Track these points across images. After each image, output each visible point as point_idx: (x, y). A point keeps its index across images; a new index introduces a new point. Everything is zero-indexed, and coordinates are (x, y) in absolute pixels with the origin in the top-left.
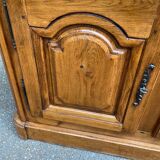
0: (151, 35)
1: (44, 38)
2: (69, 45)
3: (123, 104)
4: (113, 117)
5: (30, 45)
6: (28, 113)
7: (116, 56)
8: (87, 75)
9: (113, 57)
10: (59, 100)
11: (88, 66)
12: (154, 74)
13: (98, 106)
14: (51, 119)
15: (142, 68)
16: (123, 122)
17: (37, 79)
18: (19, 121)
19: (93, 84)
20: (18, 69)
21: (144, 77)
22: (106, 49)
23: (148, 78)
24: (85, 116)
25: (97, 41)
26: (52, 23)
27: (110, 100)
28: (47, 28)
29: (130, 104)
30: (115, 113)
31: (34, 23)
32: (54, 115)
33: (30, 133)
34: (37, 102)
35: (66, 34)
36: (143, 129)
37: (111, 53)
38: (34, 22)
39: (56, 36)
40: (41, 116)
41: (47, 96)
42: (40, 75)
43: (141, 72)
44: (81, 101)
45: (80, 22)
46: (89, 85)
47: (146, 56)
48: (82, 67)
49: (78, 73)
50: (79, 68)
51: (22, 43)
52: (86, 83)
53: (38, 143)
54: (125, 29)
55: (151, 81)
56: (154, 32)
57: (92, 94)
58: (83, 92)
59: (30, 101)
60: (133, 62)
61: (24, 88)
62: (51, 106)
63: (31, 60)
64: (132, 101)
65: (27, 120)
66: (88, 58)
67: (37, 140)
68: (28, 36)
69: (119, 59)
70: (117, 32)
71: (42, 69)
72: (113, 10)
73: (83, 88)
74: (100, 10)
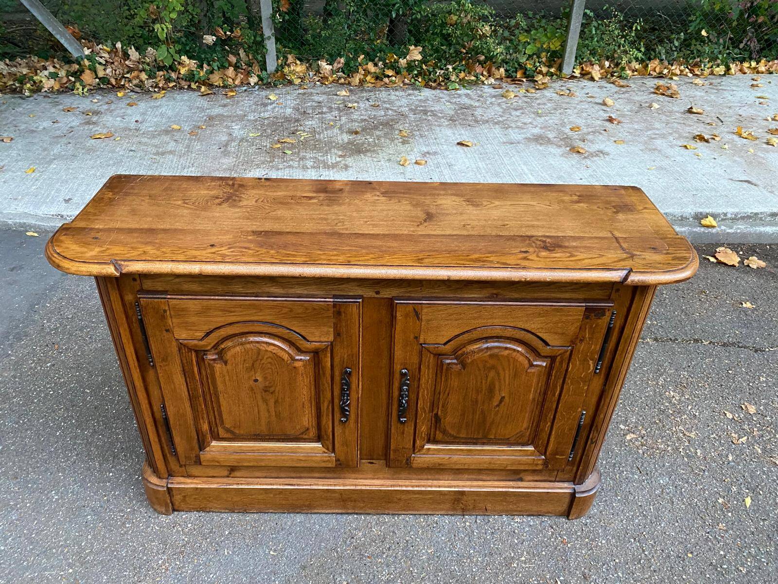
0: (335, 338)
1: (196, 351)
2: (234, 356)
3: (326, 422)
4: (318, 445)
5: (178, 361)
6: (172, 460)
7: (301, 363)
8: (266, 390)
9: (297, 364)
10: (228, 430)
11: (265, 378)
12: (354, 379)
13: (291, 432)
14: (216, 464)
15: (337, 373)
16: (334, 451)
17: (187, 405)
18: (154, 480)
19: (276, 402)
20: (155, 393)
21: (342, 385)
22: (286, 357)
23: (348, 385)
24: (272, 450)
25: (271, 348)
26: (208, 334)
27: (307, 419)
28: (202, 340)
29: (336, 423)
30: (319, 439)
31: (184, 336)
32: (221, 457)
33: (177, 498)
34: (189, 439)
35: (229, 343)
36: (371, 456)
37: (293, 359)
38: (182, 335)
39: (215, 347)
40: (198, 462)
41: (205, 427)
42: (192, 398)
43: (337, 378)
44: (263, 428)
45: (246, 330)
46: (272, 403)
47: (337, 360)
48: (256, 381)
49: (252, 389)
50: (252, 382)
51: (165, 359)
52: (265, 401)
53: (194, 515)
54: (303, 333)
55: (354, 386)
56: (337, 334)
57: (278, 415)
58: (264, 414)
59: (177, 439)
60: (324, 368)
61: (166, 420)
62: (214, 443)
63: (179, 379)
64: (337, 415)
65: (171, 474)
66: (263, 369)
67: (190, 510)
68: (175, 349)
69: (304, 366)
70: (295, 337)
71: (196, 389)
72: (284, 318)
73: (263, 407)
74: (268, 318)
